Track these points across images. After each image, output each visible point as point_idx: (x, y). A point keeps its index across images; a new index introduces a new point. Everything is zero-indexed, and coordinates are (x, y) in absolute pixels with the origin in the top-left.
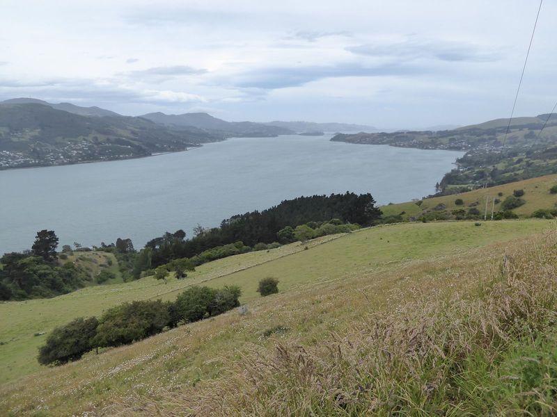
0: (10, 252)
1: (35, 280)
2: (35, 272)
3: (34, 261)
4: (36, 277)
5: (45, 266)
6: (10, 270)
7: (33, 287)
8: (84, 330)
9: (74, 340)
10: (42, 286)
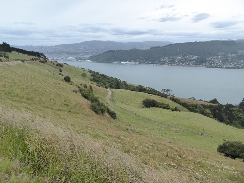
0: (230, 104)
1: (236, 119)
2: (237, 115)
3: (238, 110)
4: (236, 117)
5: (242, 114)
6: (227, 110)
7: (233, 121)
8: (240, 147)
9: (234, 149)
10: (238, 122)
